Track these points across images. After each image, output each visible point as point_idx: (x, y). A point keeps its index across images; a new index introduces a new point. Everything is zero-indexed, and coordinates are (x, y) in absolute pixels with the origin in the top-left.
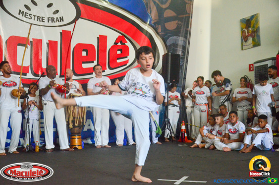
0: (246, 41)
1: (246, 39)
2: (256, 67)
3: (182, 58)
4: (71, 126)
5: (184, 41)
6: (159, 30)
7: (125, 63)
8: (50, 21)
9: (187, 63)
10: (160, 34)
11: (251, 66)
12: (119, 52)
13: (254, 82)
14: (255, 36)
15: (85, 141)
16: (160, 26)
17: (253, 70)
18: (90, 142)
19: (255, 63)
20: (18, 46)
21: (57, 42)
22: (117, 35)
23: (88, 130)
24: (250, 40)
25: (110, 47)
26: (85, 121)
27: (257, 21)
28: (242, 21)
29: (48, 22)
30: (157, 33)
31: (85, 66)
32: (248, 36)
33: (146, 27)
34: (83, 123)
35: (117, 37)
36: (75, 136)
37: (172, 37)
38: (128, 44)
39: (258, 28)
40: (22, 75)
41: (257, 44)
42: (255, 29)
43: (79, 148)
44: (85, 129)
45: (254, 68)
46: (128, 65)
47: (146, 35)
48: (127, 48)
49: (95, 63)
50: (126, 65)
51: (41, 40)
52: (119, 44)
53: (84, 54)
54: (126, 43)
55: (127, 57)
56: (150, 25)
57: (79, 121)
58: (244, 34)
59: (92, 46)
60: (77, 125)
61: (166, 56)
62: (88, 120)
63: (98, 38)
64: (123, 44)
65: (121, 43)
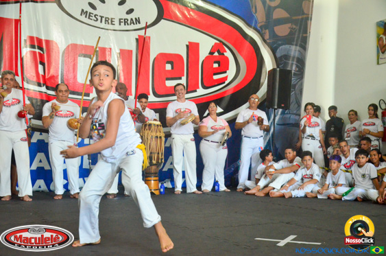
0: (383, 53)
1: (383, 50)
4: (147, 163)
5: (299, 51)
6: (267, 37)
7: (222, 81)
8: (122, 24)
10: (268, 41)
12: (216, 65)
15: (165, 185)
16: (267, 31)
18: (168, 185)
20: (79, 58)
21: (132, 51)
22: (213, 42)
23: (169, 169)
25: (204, 58)
26: (163, 157)
28: (379, 24)
29: (120, 24)
30: (264, 41)
31: (170, 83)
33: (250, 32)
34: (162, 159)
35: (213, 44)
36: (150, 177)
37: (283, 46)
38: (228, 54)
40: (85, 96)
43: (157, 193)
44: (165, 169)
46: (227, 82)
47: (250, 43)
48: (227, 59)
49: (183, 81)
50: (224, 83)
51: (111, 49)
52: (216, 54)
53: (168, 67)
54: (225, 53)
55: (225, 72)
56: (256, 29)
57: (158, 158)
58: (381, 42)
59: (180, 57)
60: (154, 162)
61: (272, 73)
62: (170, 157)
63: (187, 46)
64: (221, 54)
65: (219, 52)
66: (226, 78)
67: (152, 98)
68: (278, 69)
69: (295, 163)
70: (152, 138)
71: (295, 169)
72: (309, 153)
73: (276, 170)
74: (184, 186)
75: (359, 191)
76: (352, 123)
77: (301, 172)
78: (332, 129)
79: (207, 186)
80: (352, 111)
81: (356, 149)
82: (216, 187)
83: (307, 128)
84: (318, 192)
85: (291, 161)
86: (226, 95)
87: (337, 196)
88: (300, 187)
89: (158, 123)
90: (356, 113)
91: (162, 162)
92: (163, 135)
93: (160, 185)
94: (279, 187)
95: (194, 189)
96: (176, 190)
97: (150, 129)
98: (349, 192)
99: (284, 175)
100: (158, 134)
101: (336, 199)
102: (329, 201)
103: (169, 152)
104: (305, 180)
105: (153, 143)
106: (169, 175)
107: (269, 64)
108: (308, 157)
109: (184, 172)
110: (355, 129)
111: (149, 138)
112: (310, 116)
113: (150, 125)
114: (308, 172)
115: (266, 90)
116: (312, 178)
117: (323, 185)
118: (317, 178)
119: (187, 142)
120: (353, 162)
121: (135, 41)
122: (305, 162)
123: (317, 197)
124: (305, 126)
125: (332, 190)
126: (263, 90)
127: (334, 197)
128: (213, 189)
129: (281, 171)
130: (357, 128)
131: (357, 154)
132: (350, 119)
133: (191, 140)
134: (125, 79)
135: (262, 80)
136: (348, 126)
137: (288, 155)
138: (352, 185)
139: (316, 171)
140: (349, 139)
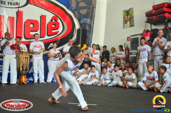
0: (126, 23)
1: (126, 22)
2: (131, 39)
3: (88, 32)
4: (21, 69)
6: (76, 14)
7: (56, 33)
9: (92, 34)
10: (77, 16)
11: (129, 38)
12: (53, 26)
13: (130, 48)
14: (131, 20)
15: (30, 79)
16: (77, 12)
17: (129, 40)
18: (31, 79)
19: (131, 36)
21: (14, 17)
23: (32, 72)
24: (128, 23)
26: (29, 67)
27: (132, 12)
28: (125, 11)
30: (75, 16)
31: (32, 33)
32: (127, 21)
33: (69, 12)
34: (28, 68)
35: (53, 16)
36: (23, 76)
37: (83, 19)
38: (59, 21)
39: (133, 16)
41: (132, 25)
42: (131, 17)
43: (26, 83)
44: (30, 72)
45: (130, 39)
46: (58, 34)
47: (69, 16)
48: (58, 23)
49: (39, 32)
51: (4, 16)
52: (54, 21)
53: (32, 26)
54: (58, 21)
55: (58, 29)
56: (72, 11)
57: (26, 67)
58: (125, 19)
59: (37, 21)
60: (24, 69)
61: (79, 30)
62: (32, 67)
63: (40, 16)
64: (56, 21)
65: (55, 20)
66: (58, 32)
67: (23, 40)
68: (81, 29)
69: (88, 70)
70: (23, 58)
71: (88, 72)
72: (94, 66)
73: (80, 73)
74: (38, 80)
75: (115, 82)
76: (113, 53)
77: (91, 74)
78: (105, 55)
79: (49, 80)
80: (113, 48)
81: (114, 64)
82: (53, 80)
83: (93, 55)
84: (98, 83)
85: (87, 69)
86: (58, 39)
87: (106, 85)
88: (90, 80)
89: (27, 51)
90: (114, 49)
91: (28, 69)
92: (28, 57)
93: (27, 79)
94: (81, 81)
95: (43, 81)
96: (35, 82)
97: (22, 54)
98: (111, 82)
99: (83, 75)
100: (26, 56)
101: (105, 86)
102: (102, 86)
103: (31, 65)
104: (92, 77)
105: (24, 60)
106: (31, 75)
107: (77, 26)
108: (93, 68)
109: (38, 74)
110: (114, 56)
111: (22, 58)
112: (94, 50)
113: (23, 52)
114: (94, 74)
115: (76, 38)
116: (95, 77)
117: (100, 79)
118: (97, 76)
119: (40, 60)
120: (113, 70)
121: (16, 13)
122: (92, 70)
123: (97, 85)
124: (92, 54)
125: (103, 82)
126: (75, 38)
127: (105, 85)
128: (52, 82)
129: (82, 74)
130: (115, 55)
131: (115, 66)
132: (112, 51)
133: (42, 59)
134: (11, 30)
135: (74, 34)
136: (111, 54)
137: (85, 66)
138: (112, 80)
139: (97, 73)
140: (112, 60)
